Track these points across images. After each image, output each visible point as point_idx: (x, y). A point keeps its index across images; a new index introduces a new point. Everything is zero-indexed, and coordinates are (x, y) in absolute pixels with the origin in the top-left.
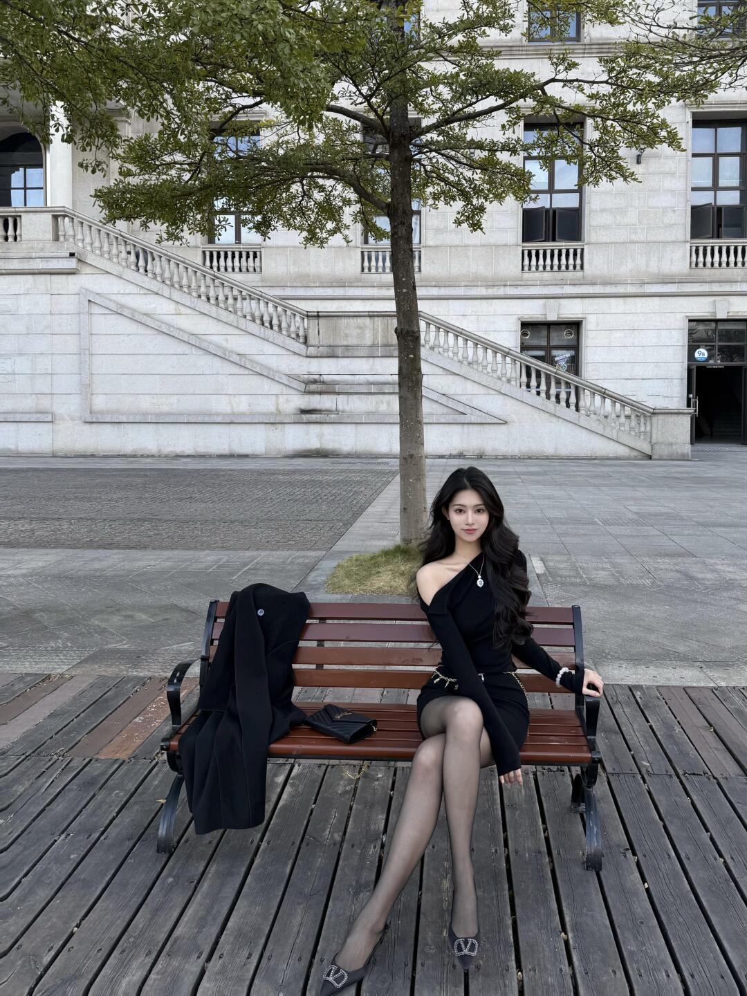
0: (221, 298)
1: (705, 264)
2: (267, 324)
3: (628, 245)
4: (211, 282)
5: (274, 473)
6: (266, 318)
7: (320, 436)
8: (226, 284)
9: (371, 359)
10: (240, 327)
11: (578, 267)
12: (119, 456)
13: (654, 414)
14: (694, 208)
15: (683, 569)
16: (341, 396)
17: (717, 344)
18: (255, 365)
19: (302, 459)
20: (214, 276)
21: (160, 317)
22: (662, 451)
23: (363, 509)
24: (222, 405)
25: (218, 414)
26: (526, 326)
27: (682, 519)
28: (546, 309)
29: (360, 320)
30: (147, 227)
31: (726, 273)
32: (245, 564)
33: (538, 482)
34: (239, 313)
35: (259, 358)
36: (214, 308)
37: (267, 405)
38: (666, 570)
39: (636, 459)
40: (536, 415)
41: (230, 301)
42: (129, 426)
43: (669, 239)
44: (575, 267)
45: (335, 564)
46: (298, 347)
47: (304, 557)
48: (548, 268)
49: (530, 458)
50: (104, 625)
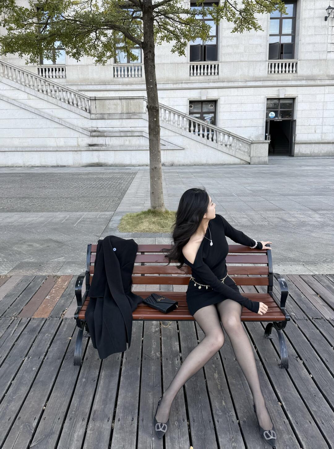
0: (49, 91)
1: (275, 72)
2: (71, 103)
3: (239, 63)
4: (44, 83)
5: (79, 174)
6: (71, 101)
7: (98, 157)
8: (51, 84)
9: (121, 120)
10: (58, 105)
11: (216, 74)
12: (5, 167)
13: (252, 143)
14: (270, 44)
15: (280, 217)
16: (107, 138)
17: (279, 110)
18: (66, 123)
19: (90, 168)
20: (45, 80)
21: (21, 101)
22: (255, 160)
23: (125, 191)
24: (51, 143)
25: (50, 147)
26: (191, 102)
27: (273, 193)
28: (201, 94)
29: (115, 101)
30: (22, 56)
31: (284, 76)
32: (79, 219)
33: (202, 177)
34: (58, 98)
35: (68, 120)
36: (46, 96)
37: (73, 143)
38: (273, 217)
39: (243, 164)
40: (198, 145)
41: (53, 92)
42: (9, 153)
43: (258, 60)
44: (214, 74)
45: (120, 218)
46: (86, 114)
47: (104, 215)
48: (202, 74)
49: (195, 165)
50: (19, 250)
